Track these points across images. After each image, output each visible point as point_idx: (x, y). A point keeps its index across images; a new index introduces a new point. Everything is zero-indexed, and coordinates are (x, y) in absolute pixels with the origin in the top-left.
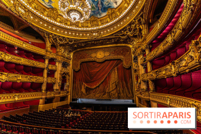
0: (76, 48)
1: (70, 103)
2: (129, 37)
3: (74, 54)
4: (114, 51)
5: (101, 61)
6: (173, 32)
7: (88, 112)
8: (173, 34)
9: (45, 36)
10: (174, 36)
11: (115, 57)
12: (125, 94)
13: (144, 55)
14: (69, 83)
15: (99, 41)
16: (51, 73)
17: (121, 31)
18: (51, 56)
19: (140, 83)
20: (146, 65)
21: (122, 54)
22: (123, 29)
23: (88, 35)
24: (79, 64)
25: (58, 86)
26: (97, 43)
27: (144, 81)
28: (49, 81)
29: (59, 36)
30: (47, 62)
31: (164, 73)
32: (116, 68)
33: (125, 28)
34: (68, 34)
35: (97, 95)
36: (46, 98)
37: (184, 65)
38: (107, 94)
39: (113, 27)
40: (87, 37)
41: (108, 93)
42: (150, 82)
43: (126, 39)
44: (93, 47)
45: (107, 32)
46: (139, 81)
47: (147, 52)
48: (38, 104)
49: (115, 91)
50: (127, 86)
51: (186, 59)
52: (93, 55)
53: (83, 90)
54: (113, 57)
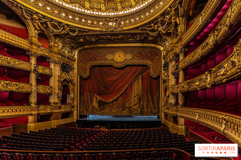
0: (82, 44)
1: (77, 120)
2: (160, 35)
3: (80, 52)
4: (140, 53)
5: (120, 66)
6: (217, 30)
7: (102, 131)
8: (216, 33)
9: (24, 16)
10: (217, 35)
11: (139, 61)
12: (150, 110)
13: (177, 61)
14: (74, 95)
15: (118, 36)
16: (43, 79)
17: (149, 23)
18: (40, 53)
19: (168, 97)
20: (178, 74)
21: (149, 58)
22: (152, 21)
23: (101, 23)
24: (88, 68)
25: (56, 99)
26: (115, 39)
27: (173, 94)
28: (41, 91)
29: (52, 20)
30: (33, 61)
31: (197, 84)
32: (140, 77)
33: (156, 19)
34: (67, 18)
35: (114, 111)
36: (38, 115)
37: (222, 73)
38: (126, 110)
39: (139, 16)
40: (99, 28)
41: (128, 108)
42: (180, 96)
43: (157, 37)
44: (109, 45)
45: (130, 22)
46: (167, 94)
47: (181, 58)
48: (27, 122)
49: (137, 106)
50: (153, 100)
51: (226, 66)
52: (109, 57)
53: (95, 104)
54: (136, 61)
